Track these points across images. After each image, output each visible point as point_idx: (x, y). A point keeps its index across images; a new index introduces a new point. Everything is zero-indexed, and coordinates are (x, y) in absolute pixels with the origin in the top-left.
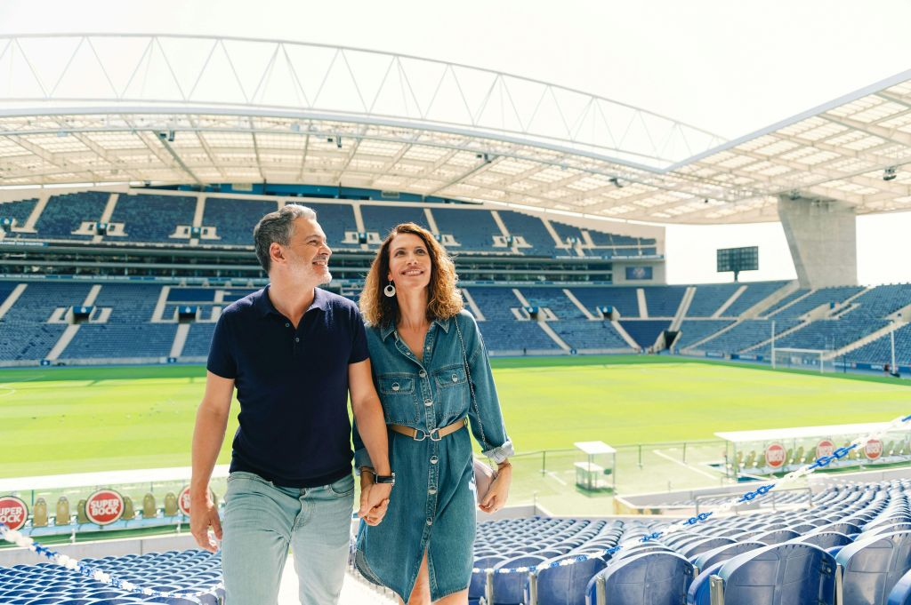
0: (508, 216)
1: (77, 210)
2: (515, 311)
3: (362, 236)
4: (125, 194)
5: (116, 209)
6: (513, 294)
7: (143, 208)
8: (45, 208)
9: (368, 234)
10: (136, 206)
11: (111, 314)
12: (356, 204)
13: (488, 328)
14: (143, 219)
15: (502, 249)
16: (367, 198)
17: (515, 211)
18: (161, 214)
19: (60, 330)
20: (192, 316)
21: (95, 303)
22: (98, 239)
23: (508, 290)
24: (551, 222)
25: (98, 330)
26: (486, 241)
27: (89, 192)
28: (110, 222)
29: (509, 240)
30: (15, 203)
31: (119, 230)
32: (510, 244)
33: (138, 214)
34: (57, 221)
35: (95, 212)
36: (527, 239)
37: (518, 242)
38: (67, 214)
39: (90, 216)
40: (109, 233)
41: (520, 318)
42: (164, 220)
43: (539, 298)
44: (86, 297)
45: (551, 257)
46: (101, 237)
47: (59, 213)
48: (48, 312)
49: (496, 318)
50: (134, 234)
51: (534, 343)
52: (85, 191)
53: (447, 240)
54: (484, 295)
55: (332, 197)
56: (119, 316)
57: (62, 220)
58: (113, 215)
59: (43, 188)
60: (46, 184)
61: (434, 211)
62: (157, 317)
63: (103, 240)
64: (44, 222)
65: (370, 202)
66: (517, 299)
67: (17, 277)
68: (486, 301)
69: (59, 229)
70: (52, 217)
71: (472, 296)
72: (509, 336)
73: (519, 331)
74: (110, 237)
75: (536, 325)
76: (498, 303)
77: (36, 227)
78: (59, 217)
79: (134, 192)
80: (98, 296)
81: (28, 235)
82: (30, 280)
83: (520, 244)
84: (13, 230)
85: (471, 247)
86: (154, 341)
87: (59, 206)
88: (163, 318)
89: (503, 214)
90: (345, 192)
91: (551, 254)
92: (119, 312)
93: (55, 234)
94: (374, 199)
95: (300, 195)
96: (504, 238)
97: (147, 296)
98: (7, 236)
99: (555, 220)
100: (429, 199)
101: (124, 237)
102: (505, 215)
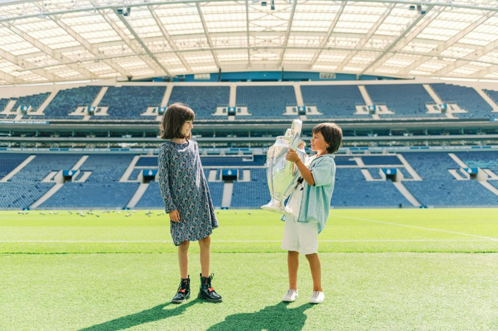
0: (439, 88)
1: (76, 99)
2: (453, 172)
3: (302, 109)
4: (113, 87)
5: (104, 97)
6: (450, 157)
7: (124, 96)
8: (54, 98)
9: (307, 108)
10: (119, 94)
11: (90, 177)
12: (297, 85)
13: (426, 186)
14: (123, 103)
15: (437, 115)
16: (307, 80)
17: (447, 83)
18: (137, 99)
19: (49, 187)
20: (152, 178)
21: (80, 168)
22: (87, 118)
23: (444, 154)
24: (485, 91)
25: (76, 187)
26: (419, 109)
27: (87, 86)
28: (98, 106)
29: (443, 107)
30: (34, 96)
31: (104, 111)
32: (444, 111)
33: (120, 100)
34: (60, 107)
35: (89, 100)
36: (461, 105)
37: (452, 109)
38: (68, 102)
39: (85, 102)
40: (96, 114)
41: (459, 178)
42: (139, 103)
43: (477, 161)
44: (75, 164)
45: (488, 120)
46: (90, 117)
47: (63, 101)
48: (44, 174)
49: (433, 178)
50: (114, 114)
51: (477, 199)
52: (84, 85)
53: (380, 110)
54: (419, 158)
55: (276, 80)
56: (95, 177)
57: (64, 106)
58: (101, 101)
59: (54, 84)
60: (57, 81)
61: (367, 87)
62: (124, 179)
63: (91, 119)
64: (51, 108)
65: (310, 83)
66: (454, 162)
67: (30, 150)
68: (422, 164)
69: (60, 112)
70: (57, 104)
71: (406, 159)
72: (449, 193)
73: (459, 189)
74: (96, 116)
75: (477, 183)
76: (434, 165)
77: (44, 112)
78: (62, 104)
79: (119, 85)
80: (84, 163)
81: (38, 117)
82: (38, 152)
83: (454, 110)
84: (29, 113)
85: (404, 114)
86: (117, 195)
87: (64, 97)
88: (129, 179)
89: (434, 86)
90: (286, 76)
91: (488, 117)
92: (97, 174)
93: (57, 115)
94: (313, 80)
95: (249, 80)
96: (438, 106)
97: (121, 163)
98: (23, 118)
99: (489, 89)
100: (363, 77)
101: (106, 116)
102: (437, 87)
